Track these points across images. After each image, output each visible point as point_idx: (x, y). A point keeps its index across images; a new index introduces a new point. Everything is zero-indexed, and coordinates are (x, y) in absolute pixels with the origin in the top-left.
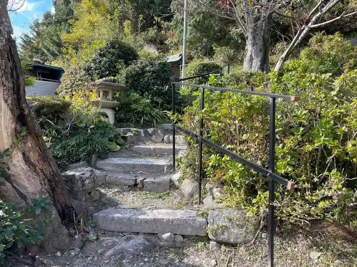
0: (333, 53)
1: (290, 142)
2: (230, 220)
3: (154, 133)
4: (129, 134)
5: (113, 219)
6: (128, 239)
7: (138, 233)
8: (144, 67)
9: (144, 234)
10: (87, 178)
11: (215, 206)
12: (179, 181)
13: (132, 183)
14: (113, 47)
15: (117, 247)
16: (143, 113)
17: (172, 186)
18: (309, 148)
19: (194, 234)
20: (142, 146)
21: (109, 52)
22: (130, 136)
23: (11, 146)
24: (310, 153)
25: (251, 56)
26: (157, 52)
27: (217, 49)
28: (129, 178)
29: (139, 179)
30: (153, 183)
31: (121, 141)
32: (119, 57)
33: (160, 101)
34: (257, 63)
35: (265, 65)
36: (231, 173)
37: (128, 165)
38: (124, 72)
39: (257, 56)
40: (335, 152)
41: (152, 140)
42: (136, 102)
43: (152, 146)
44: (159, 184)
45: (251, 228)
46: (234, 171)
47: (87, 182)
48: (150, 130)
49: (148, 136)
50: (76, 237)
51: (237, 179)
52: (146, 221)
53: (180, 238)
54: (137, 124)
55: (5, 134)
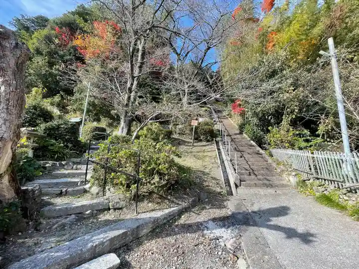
0: (156, 131)
1: (143, 167)
2: (120, 199)
3: (66, 164)
4: (47, 165)
5: (55, 210)
6: (66, 218)
7: (71, 215)
8: (59, 125)
9: (75, 214)
10: (37, 190)
11: (112, 195)
12: (90, 188)
13: (59, 192)
14: (36, 109)
15: (60, 223)
16: (57, 152)
17: (85, 191)
18: (149, 168)
19: (103, 208)
20: (59, 172)
21: (30, 112)
22: (49, 166)
23: (4, 172)
24: (149, 170)
25: (123, 127)
26: (59, 112)
27: (103, 119)
28: (56, 190)
29: (64, 190)
30: (73, 191)
31: (42, 169)
32: (39, 116)
33: (70, 145)
34: (125, 131)
35: (129, 132)
36: (121, 180)
37: (53, 183)
38: (43, 126)
39: (126, 128)
40: (157, 169)
41: (64, 168)
42: (52, 145)
43: (67, 172)
44: (77, 190)
45: (128, 200)
46: (122, 179)
47: (36, 192)
48: (63, 163)
49: (62, 166)
50: (30, 223)
51: (123, 182)
52: (77, 207)
53: (95, 212)
54: (52, 158)
55: (4, 166)
